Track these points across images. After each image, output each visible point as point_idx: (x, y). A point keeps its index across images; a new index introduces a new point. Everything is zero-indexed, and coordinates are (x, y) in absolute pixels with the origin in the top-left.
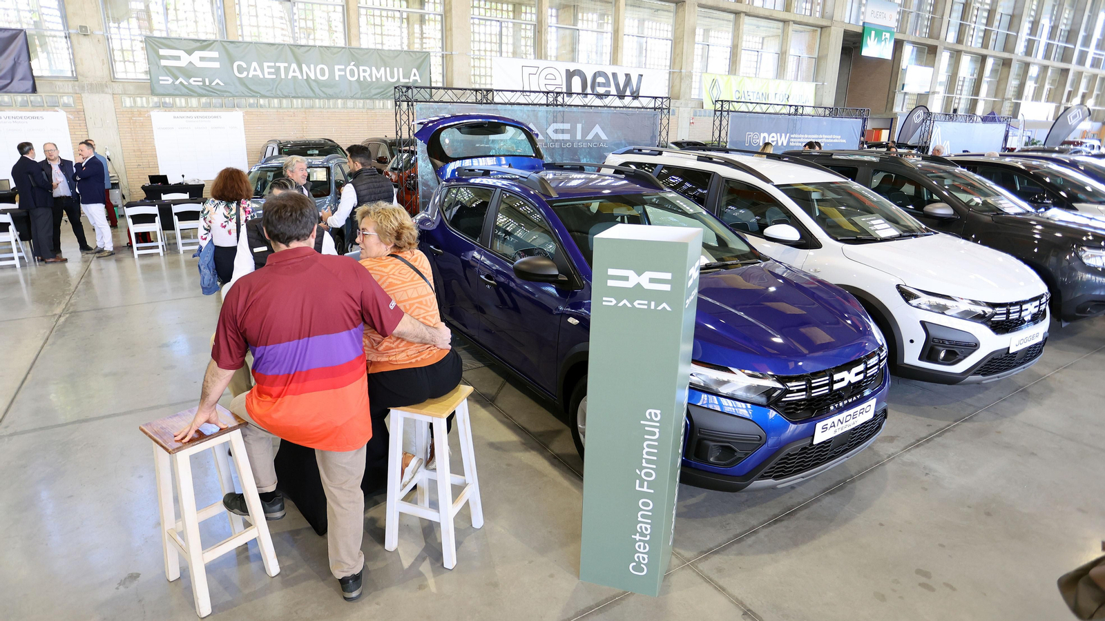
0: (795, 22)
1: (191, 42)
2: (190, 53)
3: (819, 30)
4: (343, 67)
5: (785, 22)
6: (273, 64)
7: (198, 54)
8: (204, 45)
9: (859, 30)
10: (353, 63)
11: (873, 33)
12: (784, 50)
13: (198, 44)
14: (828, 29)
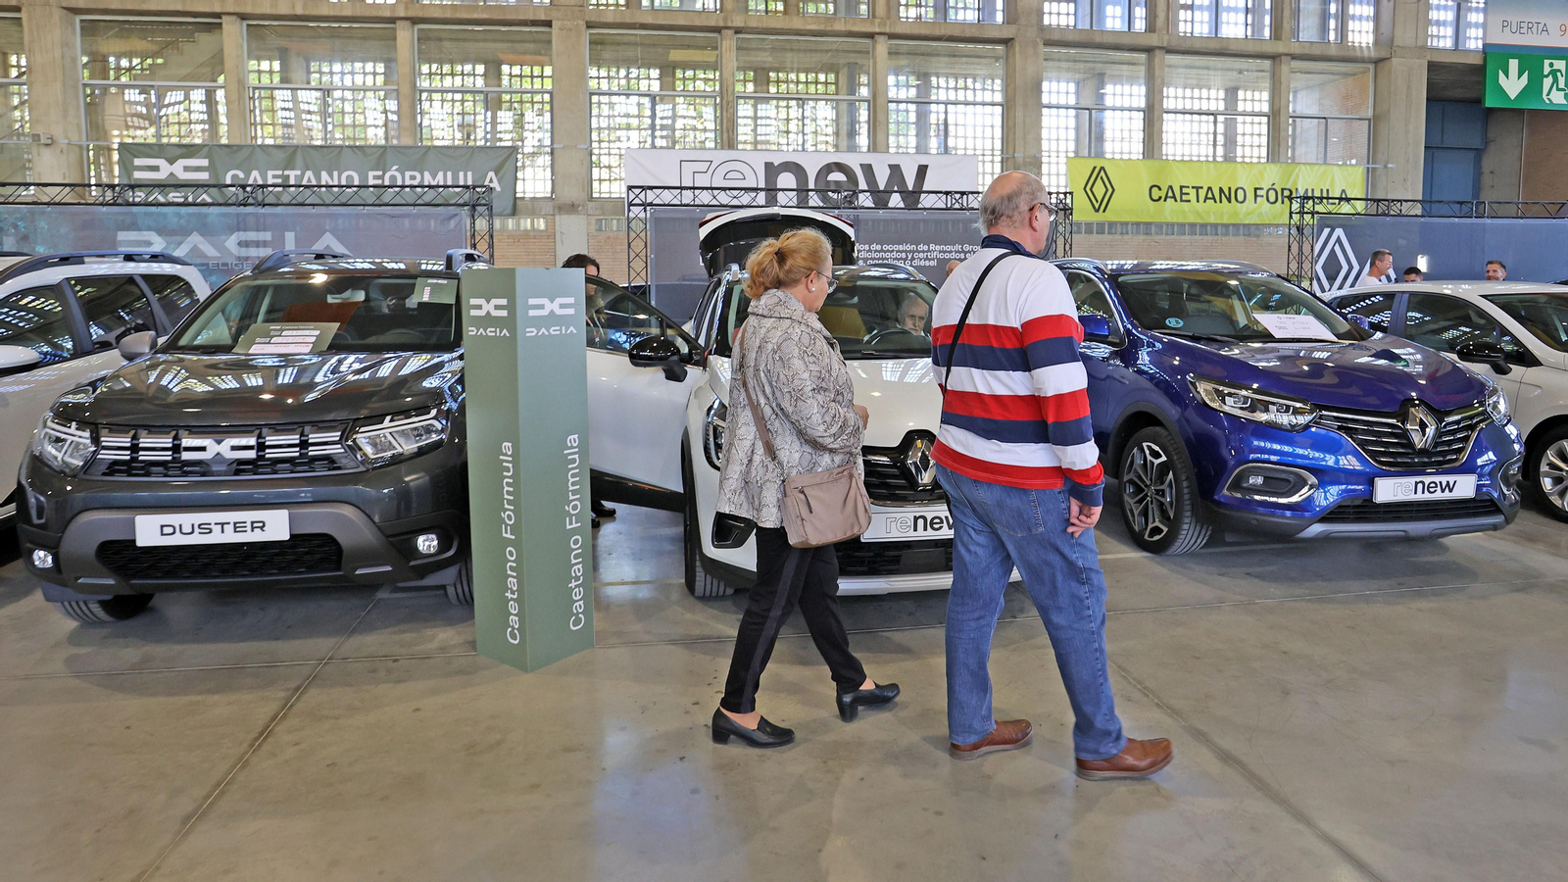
0: (1294, 57)
1: (176, 148)
2: (171, 162)
3: (1371, 67)
4: (380, 173)
5: (1274, 57)
6: (280, 173)
7: (182, 163)
8: (190, 150)
9: (1477, 60)
10: (395, 167)
11: (1514, 64)
12: (1276, 108)
13: (184, 150)
14: (1387, 63)
